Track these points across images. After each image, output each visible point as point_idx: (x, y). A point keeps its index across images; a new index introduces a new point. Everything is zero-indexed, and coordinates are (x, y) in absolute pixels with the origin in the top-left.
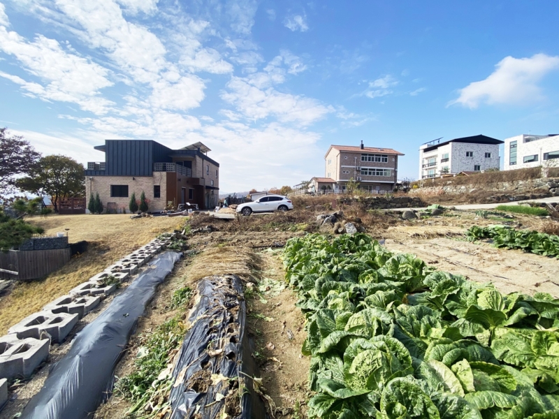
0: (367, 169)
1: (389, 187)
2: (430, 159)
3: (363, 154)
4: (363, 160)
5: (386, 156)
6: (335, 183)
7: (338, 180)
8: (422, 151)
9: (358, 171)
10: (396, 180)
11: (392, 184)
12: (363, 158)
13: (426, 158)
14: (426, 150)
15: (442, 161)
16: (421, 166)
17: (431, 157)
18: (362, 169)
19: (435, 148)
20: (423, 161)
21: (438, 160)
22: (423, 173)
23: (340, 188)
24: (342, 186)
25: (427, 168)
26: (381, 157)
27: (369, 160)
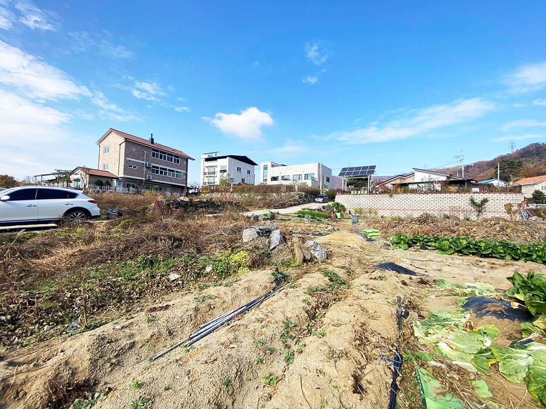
0: (158, 168)
1: (180, 190)
2: (211, 168)
3: (153, 150)
4: (154, 156)
5: (178, 157)
6: (117, 179)
7: (121, 175)
8: (203, 160)
9: (148, 168)
10: (186, 184)
11: (183, 187)
12: (154, 154)
13: (207, 167)
14: (207, 160)
15: (221, 171)
16: (202, 174)
17: (211, 167)
18: (153, 167)
19: (215, 159)
20: (204, 170)
21: (218, 170)
22: (204, 179)
23: (124, 186)
24: (127, 183)
25: (208, 175)
26: (173, 158)
27: (161, 158)
